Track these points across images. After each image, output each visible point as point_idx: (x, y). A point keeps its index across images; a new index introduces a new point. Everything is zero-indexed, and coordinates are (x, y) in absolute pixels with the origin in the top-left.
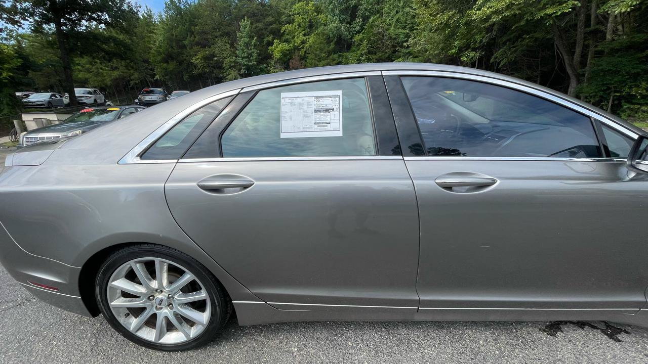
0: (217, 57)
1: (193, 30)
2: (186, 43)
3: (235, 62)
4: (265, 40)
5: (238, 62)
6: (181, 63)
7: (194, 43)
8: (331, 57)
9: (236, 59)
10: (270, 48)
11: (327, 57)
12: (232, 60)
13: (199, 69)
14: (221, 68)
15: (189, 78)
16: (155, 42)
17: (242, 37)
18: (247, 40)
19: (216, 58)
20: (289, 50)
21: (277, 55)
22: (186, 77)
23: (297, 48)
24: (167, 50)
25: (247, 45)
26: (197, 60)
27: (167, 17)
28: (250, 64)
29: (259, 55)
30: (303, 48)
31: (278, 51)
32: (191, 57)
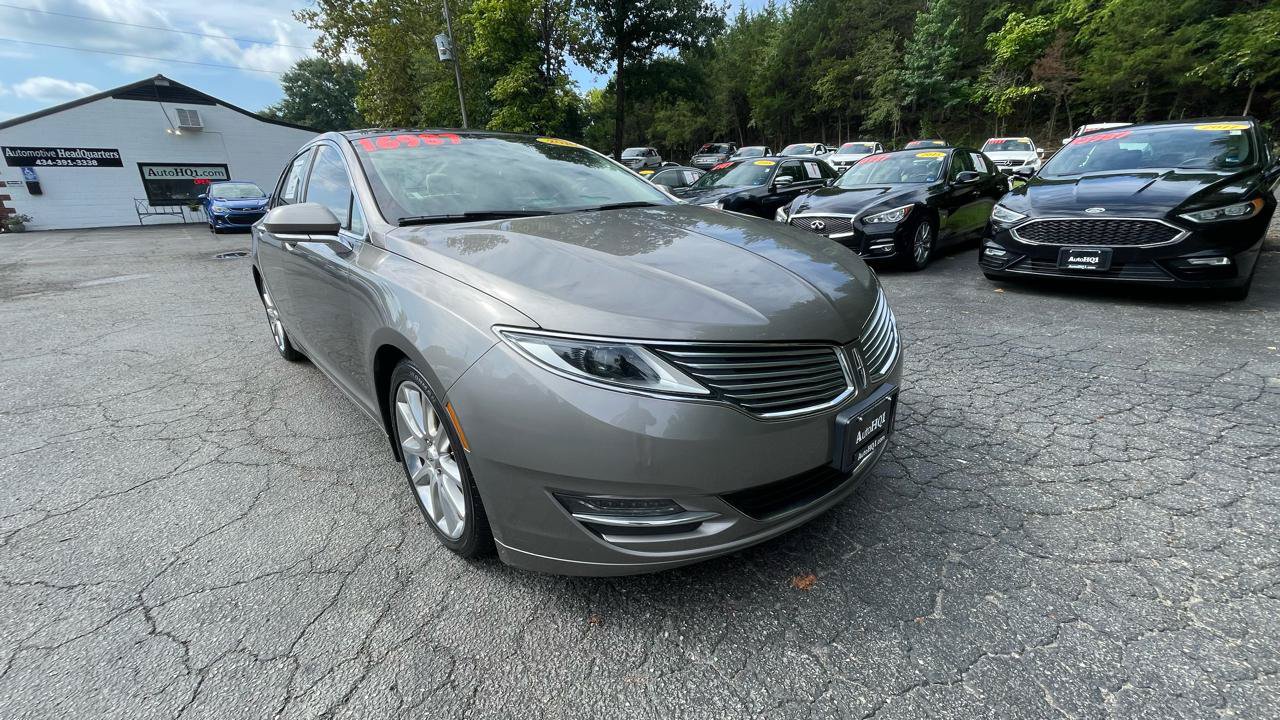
0: (860, 74)
1: (830, 26)
2: (811, 53)
3: (896, 82)
4: (986, 18)
5: (903, 81)
6: (795, 94)
7: (827, 51)
8: (1177, 34)
9: (899, 75)
10: (992, 36)
11: (1164, 35)
12: (890, 78)
13: (825, 102)
14: (867, 96)
15: (802, 122)
16: (763, 60)
17: (926, 22)
18: (933, 27)
19: (859, 78)
20: (1044, 34)
21: (1005, 51)
22: (797, 119)
23: (1070, 26)
24: (777, 72)
25: (933, 38)
26: (823, 86)
27: (794, 10)
28: (928, 81)
29: (957, 59)
30: (1087, 22)
31: (1011, 41)
32: (816, 79)
